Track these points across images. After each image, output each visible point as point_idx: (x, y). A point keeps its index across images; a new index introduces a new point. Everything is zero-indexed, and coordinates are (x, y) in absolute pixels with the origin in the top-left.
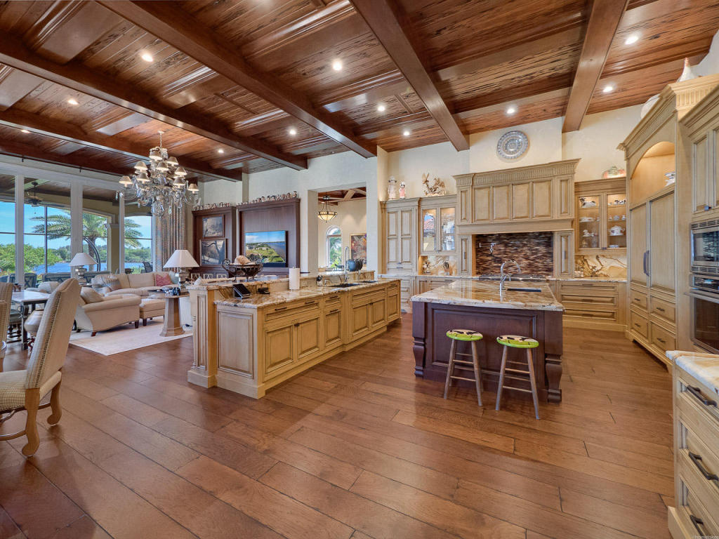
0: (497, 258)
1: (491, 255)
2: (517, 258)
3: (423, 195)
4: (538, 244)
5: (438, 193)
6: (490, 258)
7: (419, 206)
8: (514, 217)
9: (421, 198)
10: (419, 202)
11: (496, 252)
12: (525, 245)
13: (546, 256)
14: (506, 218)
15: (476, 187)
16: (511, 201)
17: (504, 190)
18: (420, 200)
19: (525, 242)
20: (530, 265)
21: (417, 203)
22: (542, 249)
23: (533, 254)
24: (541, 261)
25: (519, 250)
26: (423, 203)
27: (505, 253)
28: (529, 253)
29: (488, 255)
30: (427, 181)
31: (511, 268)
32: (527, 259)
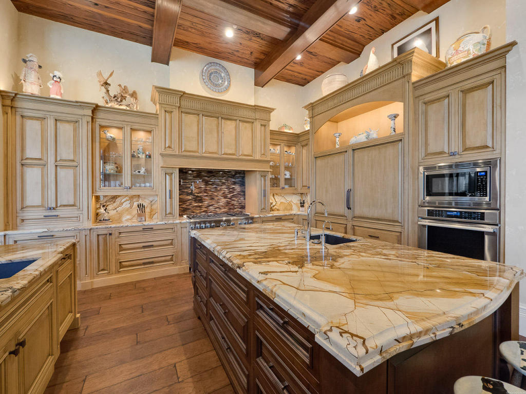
0: (198, 197)
1: (191, 194)
2: (217, 196)
3: (101, 103)
4: (235, 183)
5: (127, 106)
6: (190, 197)
7: (92, 118)
8: (223, 153)
9: (97, 106)
10: (93, 112)
11: (197, 191)
12: (224, 183)
13: (240, 194)
14: (216, 153)
15: (183, 110)
16: (220, 134)
17: (213, 121)
18: (96, 109)
19: (224, 181)
20: (228, 203)
21: (90, 113)
22: (238, 188)
23: (230, 192)
24: (236, 199)
25: (218, 189)
26: (100, 115)
27: (205, 191)
28: (227, 191)
29: (188, 194)
30: (106, 84)
31: (211, 207)
32: (225, 197)
